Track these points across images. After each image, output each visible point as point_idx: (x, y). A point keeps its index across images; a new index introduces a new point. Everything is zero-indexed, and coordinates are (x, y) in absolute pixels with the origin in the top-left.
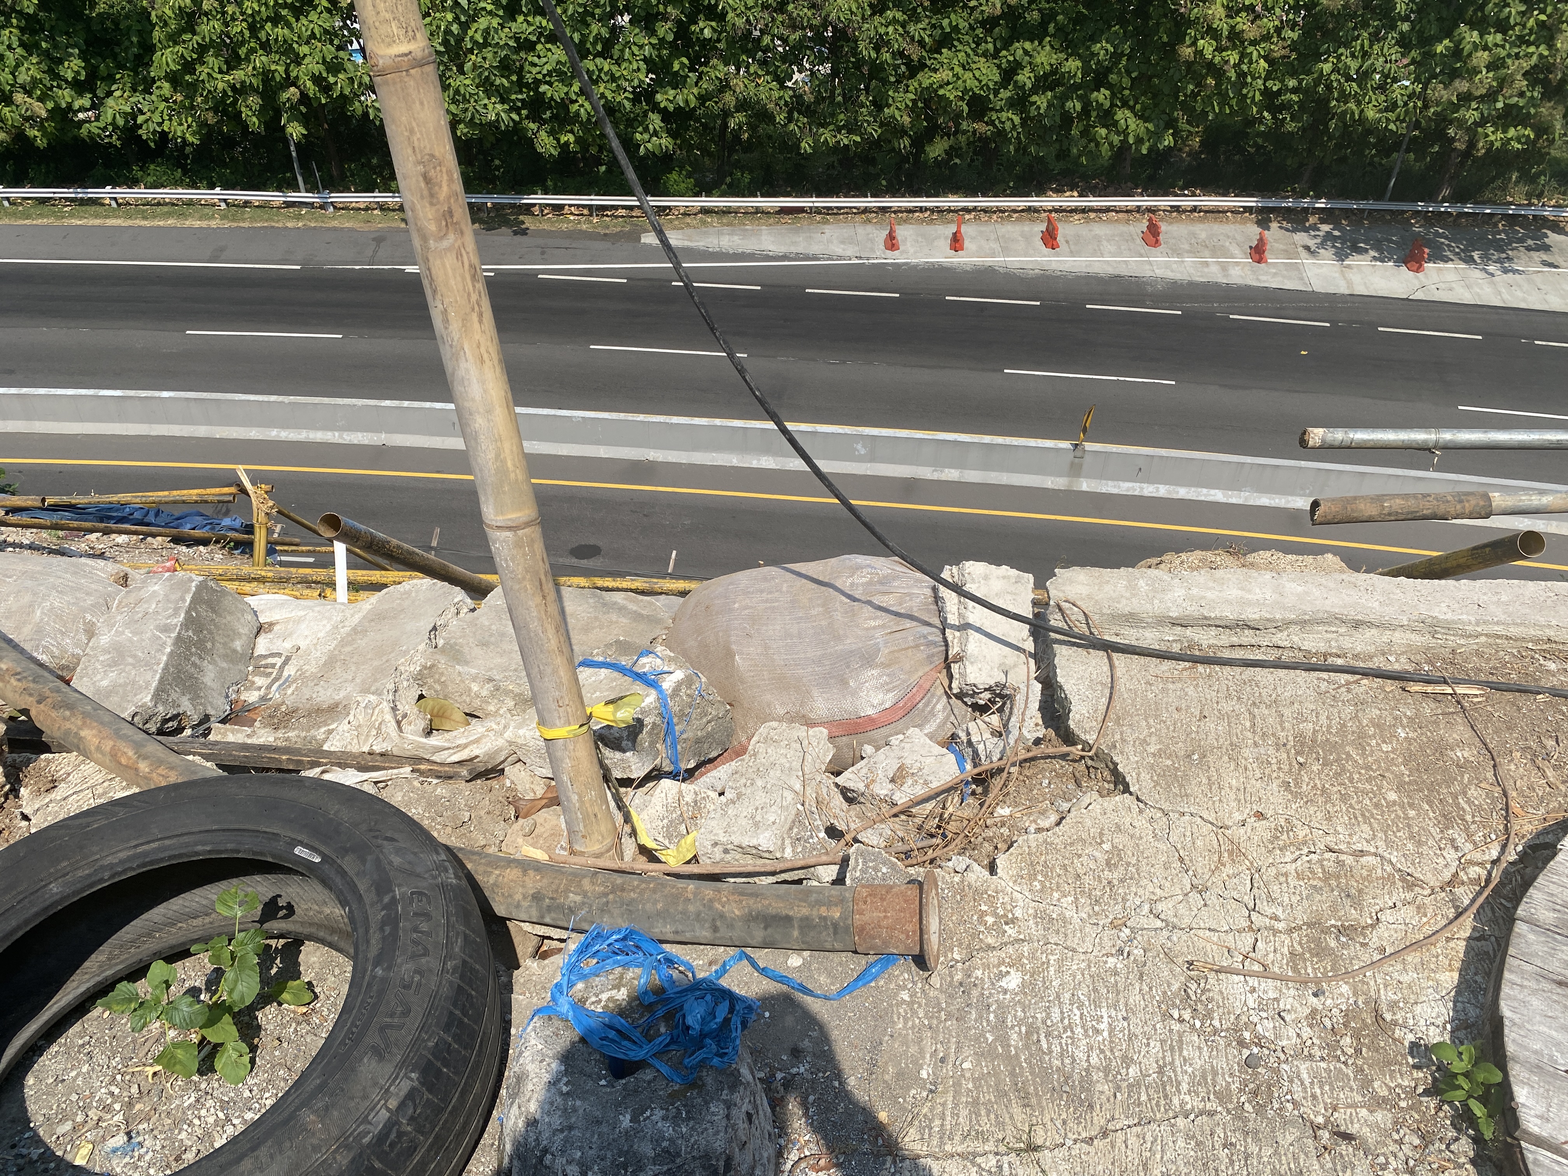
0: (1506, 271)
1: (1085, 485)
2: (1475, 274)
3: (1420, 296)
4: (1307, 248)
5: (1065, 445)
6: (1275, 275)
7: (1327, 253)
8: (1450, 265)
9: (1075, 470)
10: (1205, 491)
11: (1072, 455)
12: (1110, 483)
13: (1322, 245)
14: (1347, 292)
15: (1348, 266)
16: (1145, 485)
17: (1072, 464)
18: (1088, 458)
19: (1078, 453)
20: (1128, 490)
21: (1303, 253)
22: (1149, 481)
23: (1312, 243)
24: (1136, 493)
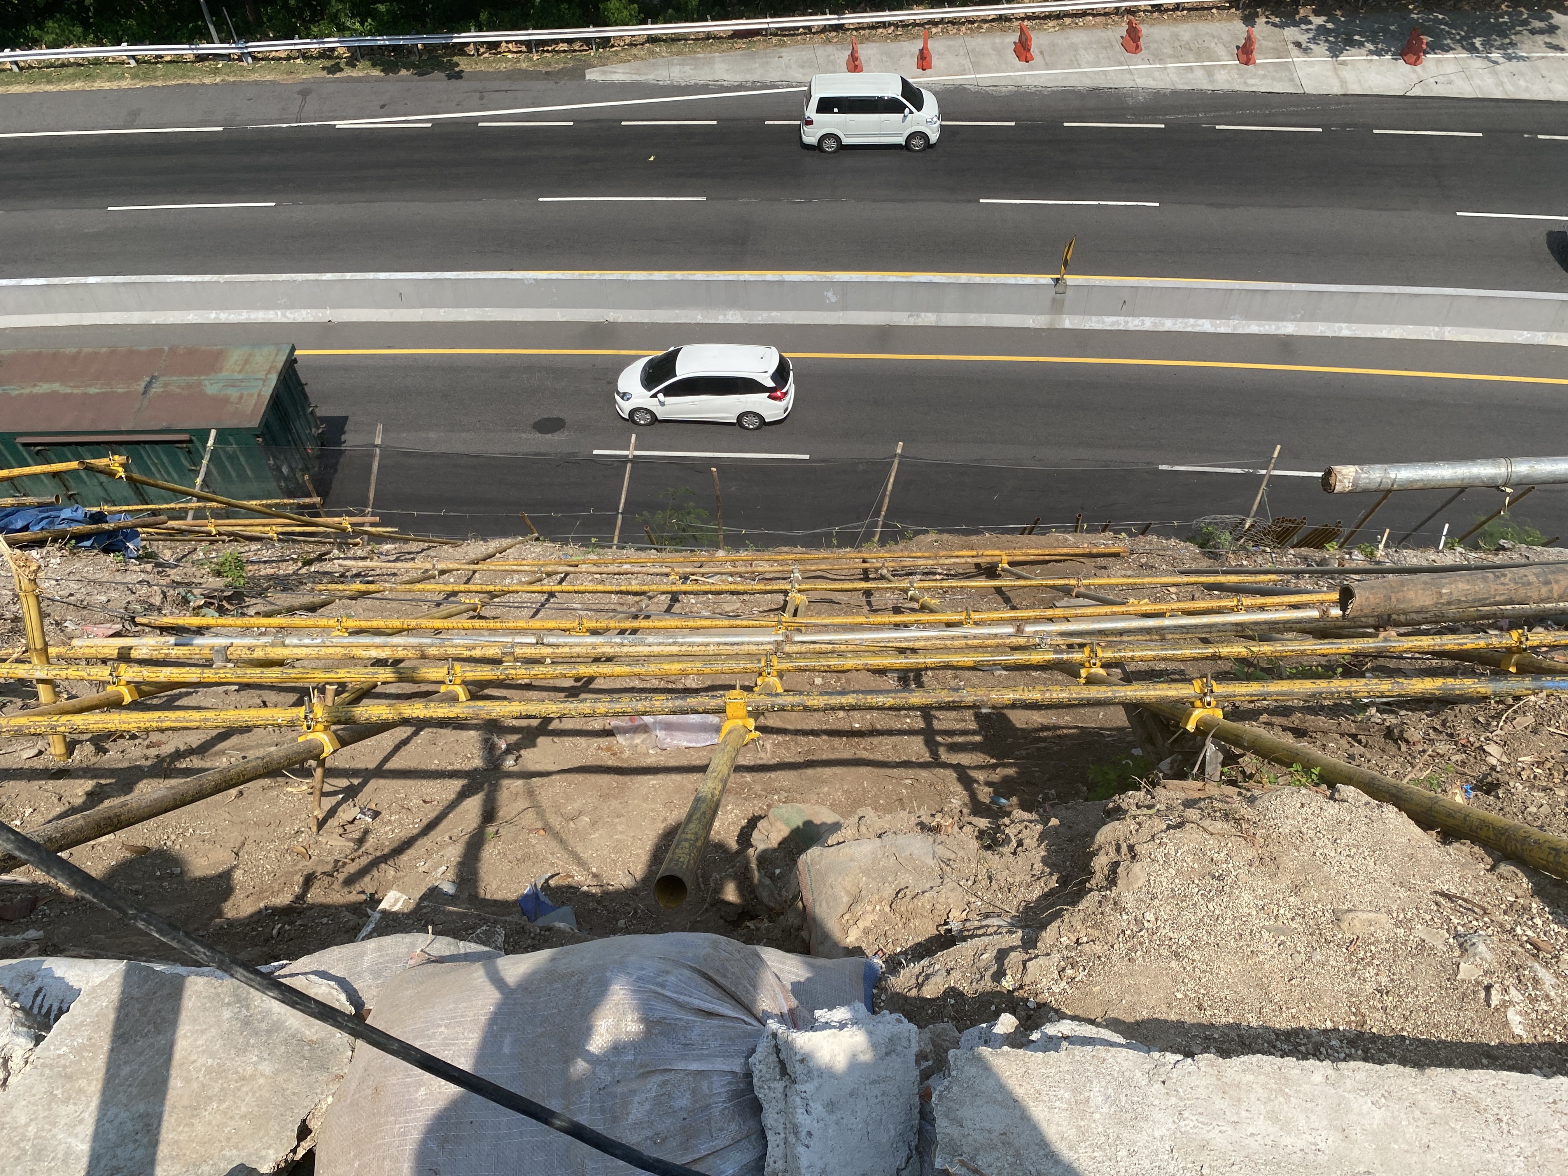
0: (1509, 58)
1: (1068, 322)
2: (1476, 63)
3: (1417, 91)
4: (1298, 45)
5: (1046, 279)
6: (1264, 77)
7: (1321, 49)
8: (1450, 55)
9: (1057, 307)
10: (1192, 321)
11: (1053, 291)
12: (1094, 318)
13: (1314, 40)
14: (1340, 91)
15: (1344, 63)
16: (1130, 319)
17: (1054, 300)
18: (1070, 293)
19: (1060, 288)
20: (1112, 324)
21: (1295, 51)
22: (1133, 315)
23: (1303, 38)
24: (1121, 328)
